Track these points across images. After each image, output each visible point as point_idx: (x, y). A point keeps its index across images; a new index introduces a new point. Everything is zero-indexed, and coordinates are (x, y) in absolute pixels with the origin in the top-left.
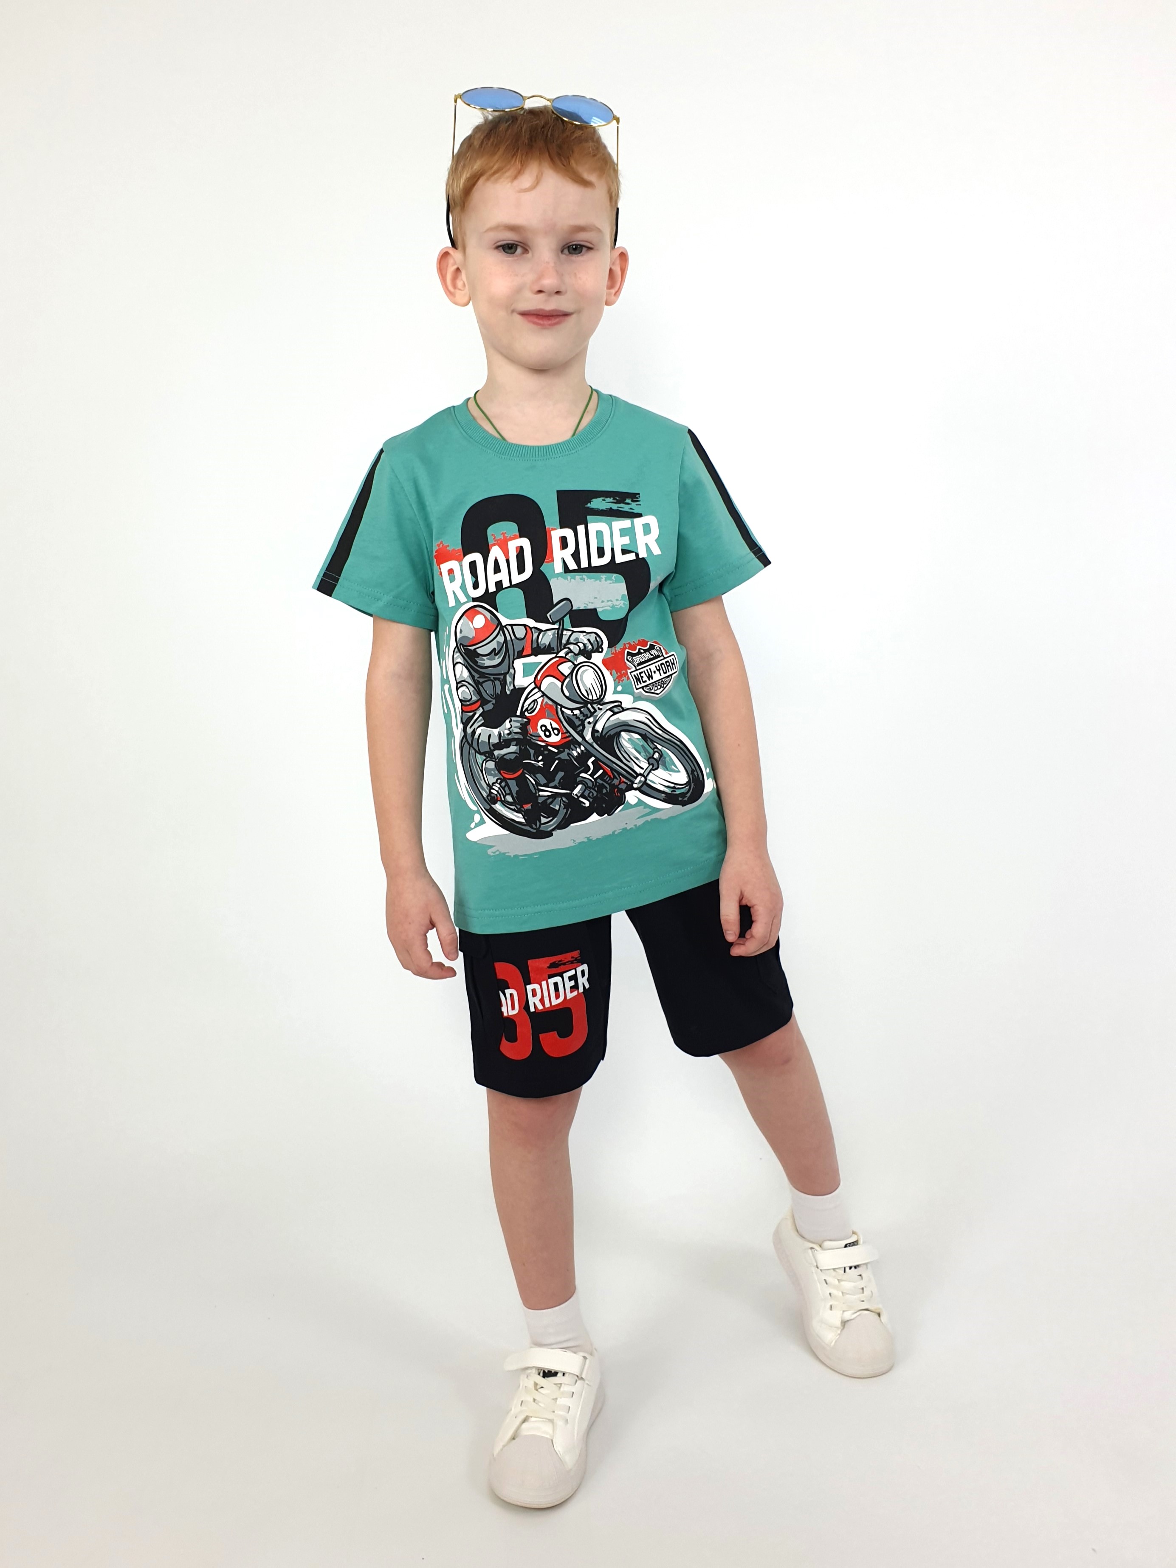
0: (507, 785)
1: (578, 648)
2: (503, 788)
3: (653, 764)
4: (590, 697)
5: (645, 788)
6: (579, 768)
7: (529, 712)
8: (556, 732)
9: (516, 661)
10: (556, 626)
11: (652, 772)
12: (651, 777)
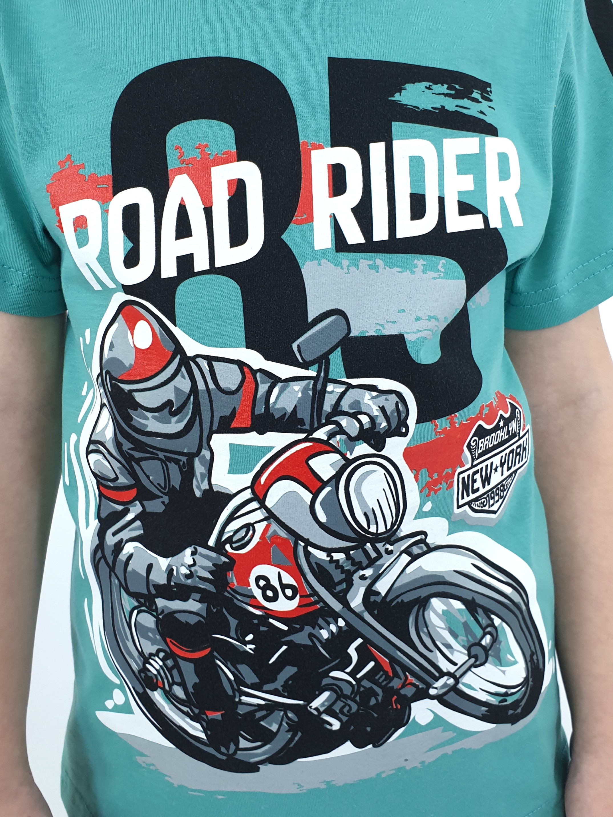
0: (176, 666)
1: (358, 426)
2: (170, 670)
3: (476, 657)
4: (373, 529)
5: (452, 698)
6: (328, 662)
7: (234, 545)
8: (289, 592)
9: (215, 436)
10: (312, 373)
11: (473, 669)
12: (469, 678)
